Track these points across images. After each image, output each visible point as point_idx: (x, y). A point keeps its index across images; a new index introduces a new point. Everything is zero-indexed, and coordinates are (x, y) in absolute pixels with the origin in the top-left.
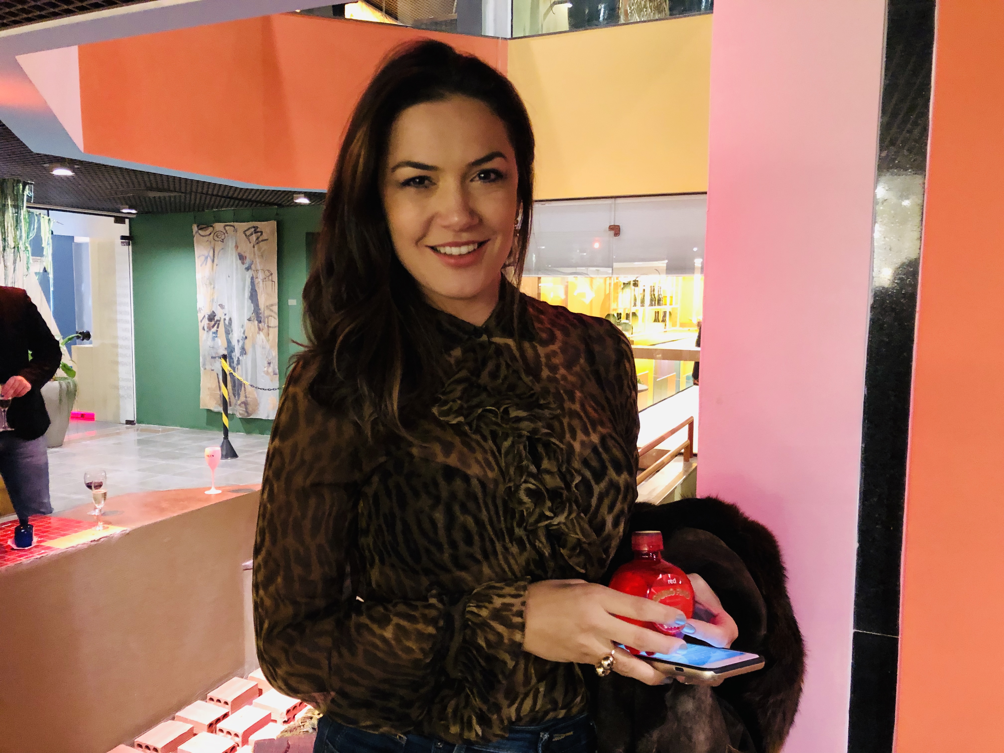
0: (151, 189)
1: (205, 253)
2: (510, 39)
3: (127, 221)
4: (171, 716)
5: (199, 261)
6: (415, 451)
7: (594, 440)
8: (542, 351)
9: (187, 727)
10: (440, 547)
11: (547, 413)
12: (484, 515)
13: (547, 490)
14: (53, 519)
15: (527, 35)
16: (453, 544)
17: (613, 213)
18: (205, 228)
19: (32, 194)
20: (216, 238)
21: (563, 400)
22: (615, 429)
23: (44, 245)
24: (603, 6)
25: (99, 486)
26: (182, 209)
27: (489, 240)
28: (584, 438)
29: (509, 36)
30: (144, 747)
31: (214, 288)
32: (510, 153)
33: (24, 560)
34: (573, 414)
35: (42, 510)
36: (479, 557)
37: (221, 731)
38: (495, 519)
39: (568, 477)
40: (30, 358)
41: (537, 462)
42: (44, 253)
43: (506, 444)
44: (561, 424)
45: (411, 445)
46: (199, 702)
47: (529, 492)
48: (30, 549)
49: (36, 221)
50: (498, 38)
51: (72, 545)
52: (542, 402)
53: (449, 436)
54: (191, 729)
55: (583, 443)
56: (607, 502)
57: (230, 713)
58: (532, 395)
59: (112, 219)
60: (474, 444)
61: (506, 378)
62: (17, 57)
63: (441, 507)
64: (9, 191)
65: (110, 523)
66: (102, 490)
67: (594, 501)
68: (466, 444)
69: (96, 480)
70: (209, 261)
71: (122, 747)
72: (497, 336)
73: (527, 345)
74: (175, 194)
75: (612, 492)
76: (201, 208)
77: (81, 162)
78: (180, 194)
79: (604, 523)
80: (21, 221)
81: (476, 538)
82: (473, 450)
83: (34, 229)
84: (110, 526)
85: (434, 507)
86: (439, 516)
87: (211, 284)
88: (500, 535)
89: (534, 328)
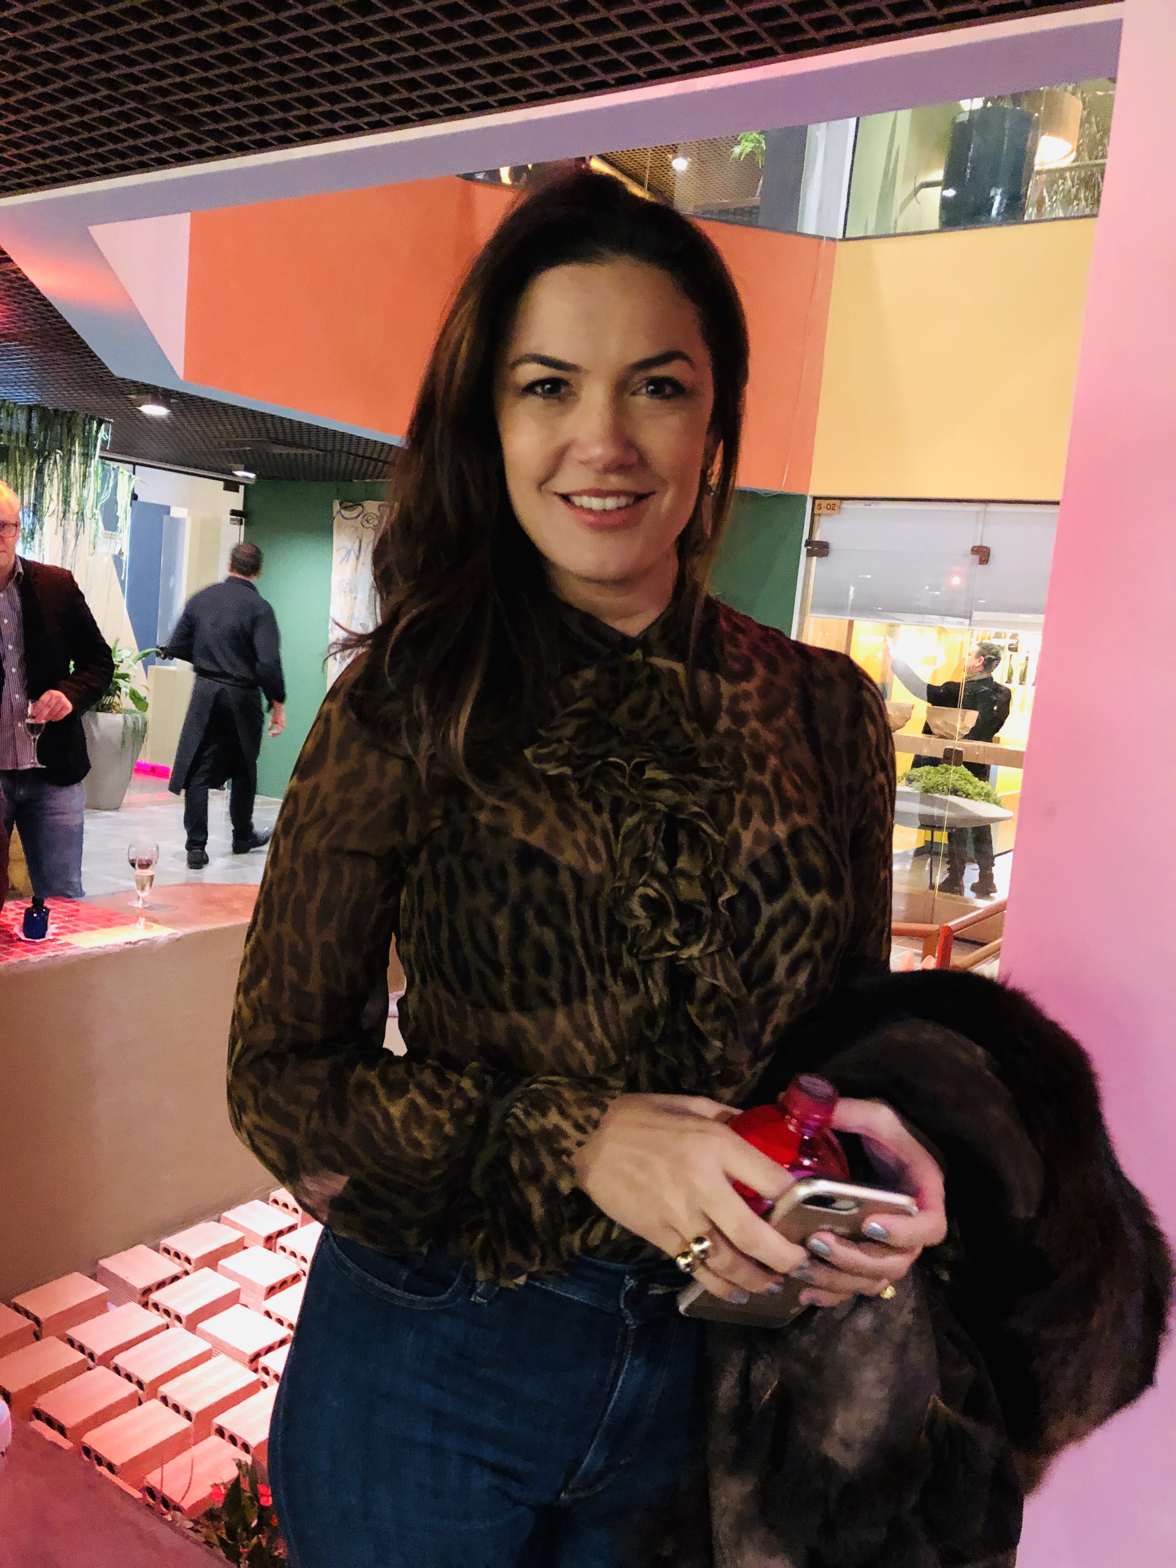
0: (276, 441)
1: (348, 544)
2: (841, 240)
3: (242, 488)
4: (216, 1217)
5: (337, 555)
6: (483, 817)
7: (777, 833)
8: (726, 688)
9: (235, 1235)
10: (498, 969)
11: (710, 783)
12: (575, 932)
13: (677, 903)
14: (82, 905)
15: (869, 234)
16: (519, 970)
17: (980, 527)
18: (351, 506)
19: (109, 438)
20: (365, 524)
21: (744, 767)
22: (823, 822)
23: (120, 513)
24: (999, 191)
25: (146, 865)
26: (321, 477)
27: (653, 493)
28: (764, 828)
29: (840, 236)
30: (172, 1253)
31: (355, 598)
32: (701, 354)
33: (32, 957)
34: (756, 789)
35: (70, 893)
36: (555, 995)
37: (283, 1249)
38: (591, 937)
39: (717, 886)
40: (72, 670)
41: (671, 855)
42: (119, 525)
43: (631, 821)
44: (732, 800)
45: (481, 806)
46: (257, 1203)
47: (646, 901)
48: (41, 943)
49: (112, 476)
50: (822, 238)
51: (99, 945)
52: (704, 764)
53: (544, 802)
54: (242, 1239)
55: (758, 838)
56: (782, 934)
57: (299, 1225)
58: (691, 751)
59: (222, 484)
60: (577, 818)
61: (655, 719)
62: (89, 228)
63: (505, 910)
64: (78, 431)
65: (156, 921)
66: (148, 872)
67: (759, 931)
68: (563, 816)
69: (146, 857)
70: (353, 556)
71: (142, 1249)
72: (658, 656)
73: (703, 676)
74: (311, 451)
75: (793, 921)
76: (346, 477)
77: (181, 396)
78: (317, 452)
79: (771, 968)
80: (90, 475)
81: (557, 967)
82: (571, 826)
83: (108, 488)
84: (155, 926)
85: (495, 909)
86: (501, 923)
87: (351, 592)
88: (597, 965)
89: (722, 650)
